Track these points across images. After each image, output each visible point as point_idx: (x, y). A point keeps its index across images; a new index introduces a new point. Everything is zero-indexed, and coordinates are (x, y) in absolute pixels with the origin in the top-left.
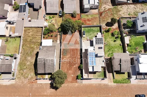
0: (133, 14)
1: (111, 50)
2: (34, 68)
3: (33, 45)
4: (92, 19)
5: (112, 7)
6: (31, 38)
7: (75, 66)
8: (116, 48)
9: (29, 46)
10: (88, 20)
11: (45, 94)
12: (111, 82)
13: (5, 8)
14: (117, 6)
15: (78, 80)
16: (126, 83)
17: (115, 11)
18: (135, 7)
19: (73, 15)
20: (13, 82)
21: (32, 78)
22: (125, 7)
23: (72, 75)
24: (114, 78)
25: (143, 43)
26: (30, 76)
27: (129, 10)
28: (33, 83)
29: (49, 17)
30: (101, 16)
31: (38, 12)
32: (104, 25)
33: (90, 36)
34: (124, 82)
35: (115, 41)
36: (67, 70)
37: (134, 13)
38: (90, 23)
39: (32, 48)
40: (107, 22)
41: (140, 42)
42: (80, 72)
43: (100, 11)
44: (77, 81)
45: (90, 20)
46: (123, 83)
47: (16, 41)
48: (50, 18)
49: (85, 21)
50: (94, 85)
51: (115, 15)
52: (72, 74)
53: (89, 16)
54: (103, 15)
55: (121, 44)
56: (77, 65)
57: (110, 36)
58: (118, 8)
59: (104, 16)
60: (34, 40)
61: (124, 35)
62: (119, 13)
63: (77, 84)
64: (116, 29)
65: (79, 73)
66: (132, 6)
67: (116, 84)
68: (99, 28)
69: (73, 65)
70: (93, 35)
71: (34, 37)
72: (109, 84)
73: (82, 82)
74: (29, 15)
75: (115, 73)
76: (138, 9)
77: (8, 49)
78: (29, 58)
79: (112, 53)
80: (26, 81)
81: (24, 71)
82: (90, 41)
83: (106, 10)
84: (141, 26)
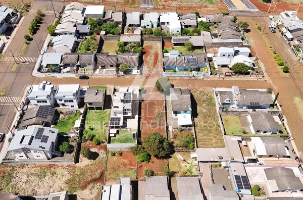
4: (119, 167)
6: (210, 134)
10: (125, 165)
11: (177, 81)
12: (109, 87)
13: (274, 182)
17: (75, 182)
21: (195, 92)
24: (106, 90)
27: (51, 182)
29: (192, 173)
32: (102, 155)
33: (126, 133)
37: (45, 176)
38: (122, 160)
40: (95, 159)
42: (142, 97)
43: (101, 185)
48: (190, 171)
49: (131, 164)
51: (79, 173)
52: (151, 94)
54: (99, 171)
56: (145, 102)
57: (97, 135)
59: (97, 170)
61: (78, 132)
65: (143, 95)
67: (105, 86)
70: (122, 135)
74: (229, 177)
77: (237, 123)
80: (201, 89)
81: (205, 97)
83: (90, 186)
84: (53, 132)
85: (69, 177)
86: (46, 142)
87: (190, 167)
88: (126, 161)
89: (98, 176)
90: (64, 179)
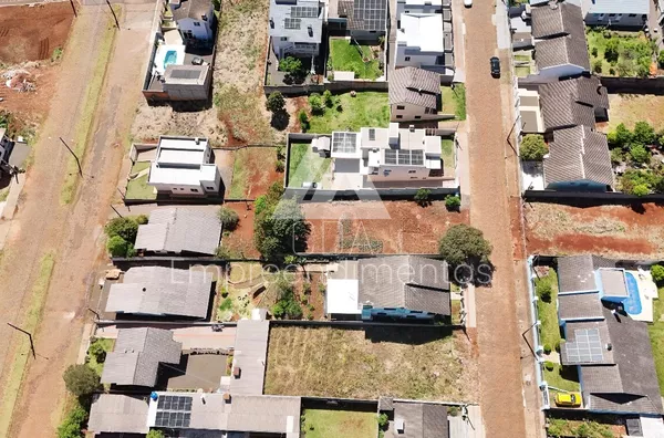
0: (252, 59)
1: (368, 119)
2: (428, 344)
3: (340, 355)
4: (252, 169)
5: (214, 109)
6: (310, 364)
7: (418, 217)
8: (362, 107)
9: (342, 371)
10: (255, 178)
11: (507, 301)
12: (463, 125)
14: (214, 96)
15: (461, 208)
16: (464, 93)
17: (232, 101)
18: (226, 50)
19: (230, 226)
20: (475, 412)
21: (459, 347)
22: (221, 76)
23: (448, 223)
24: (453, 118)
25: (352, 42)
26: (455, 354)
27: (236, 67)
28: (475, 343)
29: (222, 308)
30: (244, 142)
31: (194, 353)
32: (281, 136)
34: (461, 96)
35: (340, 109)
36: (432, 237)
37: (247, 55)
38: (266, 173)
39: (349, 358)
40: (272, 126)
41: (346, 51)
42: (436, 203)
43: (223, 144)
44: (465, 211)
45: (257, 173)
46: (464, 99)
47: (318, 426)
48: (228, 305)
49: (256, 189)
50: (473, 166)
51: (246, 103)
52: (444, 223)
53: (238, 176)
54: (244, 134)
55: (353, 92)
56: (416, 210)
57: (322, 119)
58: (222, 93)
59: (247, 131)
60: (319, 355)
61: (325, 81)
62: (242, 93)
63: (474, 211)
64: (298, 103)
65: (440, 205)
66: (221, 57)
67: (467, 116)
68: (292, 145)
69: (415, 221)
71: (307, 354)
72: (469, 130)
73: (468, 198)
75: (440, 114)
76: (235, 44)
78: (389, 364)
79: (378, 119)
80: (472, 367)
81: (438, 374)
82: (335, 171)
83: (223, 126)
84: (311, 34)
85: (243, 90)
86: (287, 26)
87: (236, 308)
88: (264, 180)
89: (236, 134)
90: (240, 85)
